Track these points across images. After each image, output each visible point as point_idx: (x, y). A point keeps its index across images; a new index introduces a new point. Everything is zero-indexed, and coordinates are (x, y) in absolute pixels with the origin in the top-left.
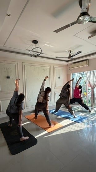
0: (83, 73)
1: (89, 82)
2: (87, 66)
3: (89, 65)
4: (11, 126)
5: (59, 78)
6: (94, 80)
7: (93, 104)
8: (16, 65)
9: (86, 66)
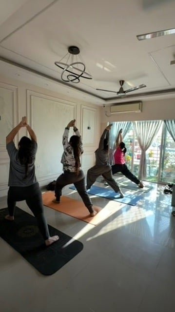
0: (130, 123)
1: (139, 140)
2: (140, 111)
3: (142, 111)
4: (13, 219)
5: (89, 128)
6: (147, 136)
7: (142, 175)
8: (13, 93)
9: (136, 112)
